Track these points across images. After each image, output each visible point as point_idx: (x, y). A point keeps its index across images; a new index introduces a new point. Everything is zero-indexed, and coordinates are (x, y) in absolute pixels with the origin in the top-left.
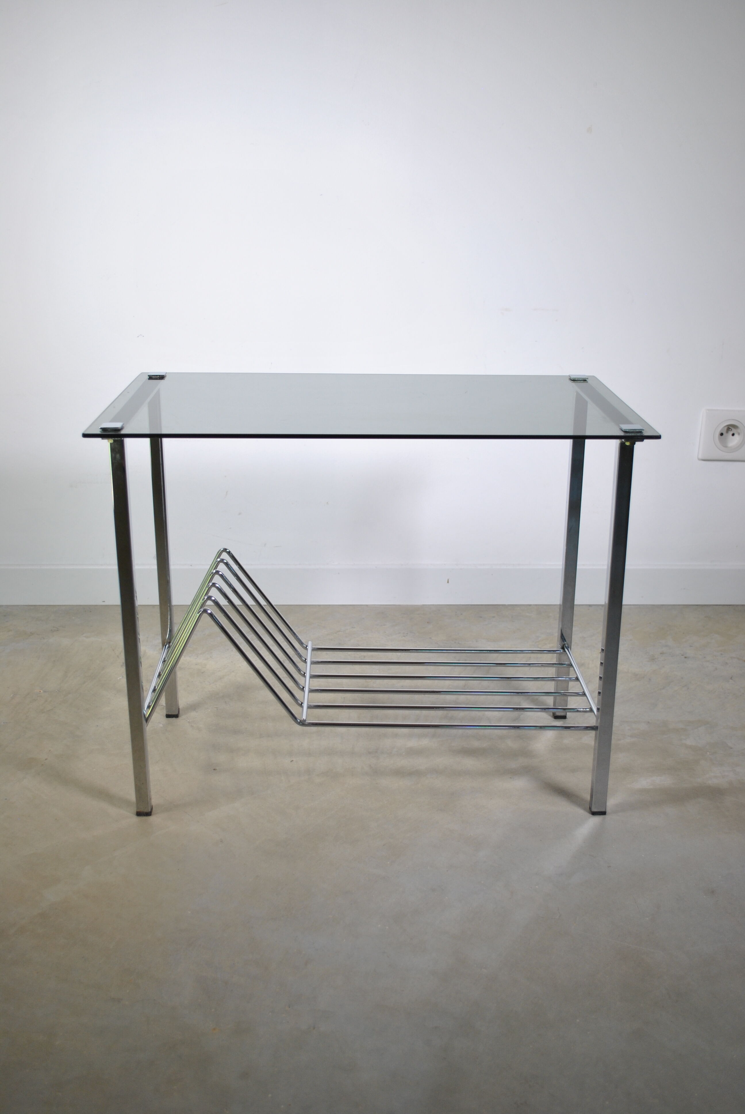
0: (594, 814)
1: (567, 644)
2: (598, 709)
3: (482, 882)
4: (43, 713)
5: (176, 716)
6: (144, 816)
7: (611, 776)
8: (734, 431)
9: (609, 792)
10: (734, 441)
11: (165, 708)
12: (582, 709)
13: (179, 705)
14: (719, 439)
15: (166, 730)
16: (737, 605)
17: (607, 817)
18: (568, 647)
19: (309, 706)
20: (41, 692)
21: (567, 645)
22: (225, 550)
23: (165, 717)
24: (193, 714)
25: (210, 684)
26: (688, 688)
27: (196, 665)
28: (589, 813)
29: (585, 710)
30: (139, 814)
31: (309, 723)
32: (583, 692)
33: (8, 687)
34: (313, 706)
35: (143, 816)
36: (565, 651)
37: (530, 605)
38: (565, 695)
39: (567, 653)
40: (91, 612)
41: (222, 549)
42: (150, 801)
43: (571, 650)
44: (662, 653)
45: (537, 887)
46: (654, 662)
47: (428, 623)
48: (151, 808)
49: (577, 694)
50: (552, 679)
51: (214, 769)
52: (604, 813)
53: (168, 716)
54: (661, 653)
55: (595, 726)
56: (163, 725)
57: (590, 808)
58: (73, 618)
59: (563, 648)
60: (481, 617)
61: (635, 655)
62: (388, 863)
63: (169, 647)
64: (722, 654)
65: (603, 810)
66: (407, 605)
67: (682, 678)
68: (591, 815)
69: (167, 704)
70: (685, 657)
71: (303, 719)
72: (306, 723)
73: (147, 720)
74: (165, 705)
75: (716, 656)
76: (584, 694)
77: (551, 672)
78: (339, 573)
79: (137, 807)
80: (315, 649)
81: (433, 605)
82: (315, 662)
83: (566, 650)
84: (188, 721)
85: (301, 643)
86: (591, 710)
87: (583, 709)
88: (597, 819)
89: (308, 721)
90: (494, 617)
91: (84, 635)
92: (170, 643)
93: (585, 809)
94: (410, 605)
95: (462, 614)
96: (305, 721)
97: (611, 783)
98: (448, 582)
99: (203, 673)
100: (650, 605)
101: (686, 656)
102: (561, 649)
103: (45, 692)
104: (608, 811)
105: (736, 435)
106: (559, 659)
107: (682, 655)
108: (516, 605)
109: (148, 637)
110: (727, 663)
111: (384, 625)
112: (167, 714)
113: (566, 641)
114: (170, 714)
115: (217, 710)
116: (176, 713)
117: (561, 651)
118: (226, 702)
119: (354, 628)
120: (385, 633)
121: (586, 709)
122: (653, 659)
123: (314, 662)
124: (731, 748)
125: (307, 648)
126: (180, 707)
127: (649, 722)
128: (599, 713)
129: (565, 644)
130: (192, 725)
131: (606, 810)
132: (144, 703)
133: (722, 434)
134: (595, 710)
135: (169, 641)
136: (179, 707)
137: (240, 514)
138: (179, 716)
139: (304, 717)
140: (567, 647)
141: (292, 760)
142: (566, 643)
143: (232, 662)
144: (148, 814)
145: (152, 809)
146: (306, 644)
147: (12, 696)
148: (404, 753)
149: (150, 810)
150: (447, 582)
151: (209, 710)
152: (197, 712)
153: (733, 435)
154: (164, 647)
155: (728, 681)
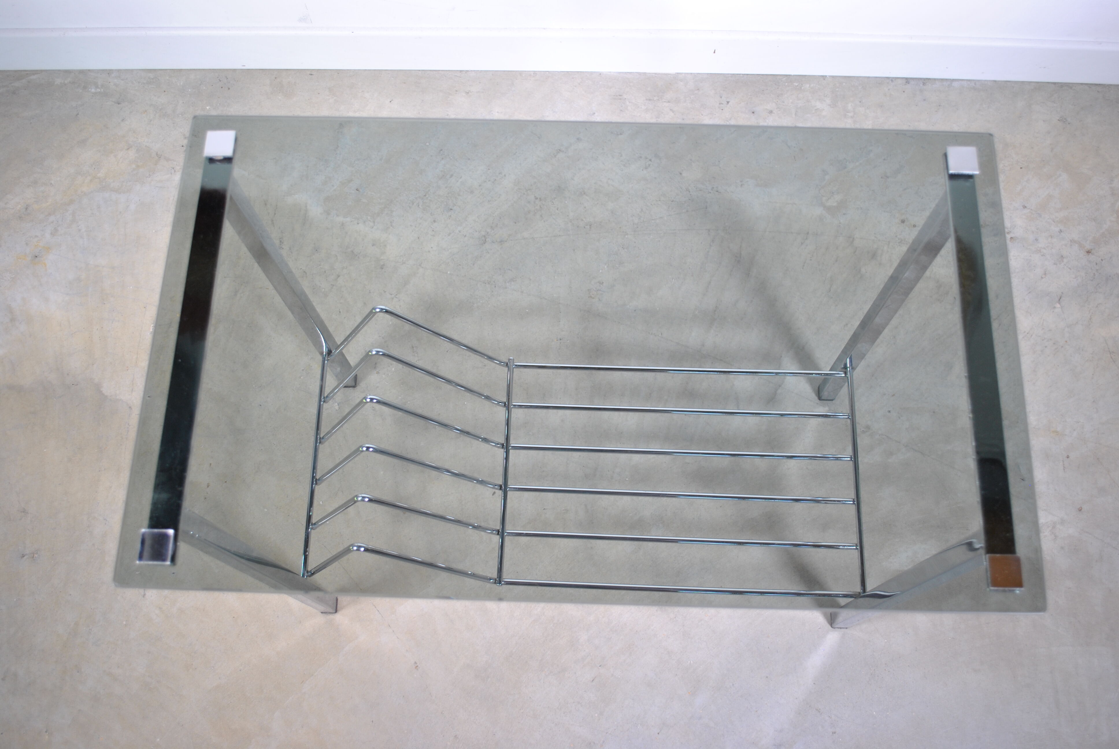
17: (848, 632)
31: (507, 582)
68: (830, 627)
90: (771, 112)
150: (713, 52)
155: (1055, 308)
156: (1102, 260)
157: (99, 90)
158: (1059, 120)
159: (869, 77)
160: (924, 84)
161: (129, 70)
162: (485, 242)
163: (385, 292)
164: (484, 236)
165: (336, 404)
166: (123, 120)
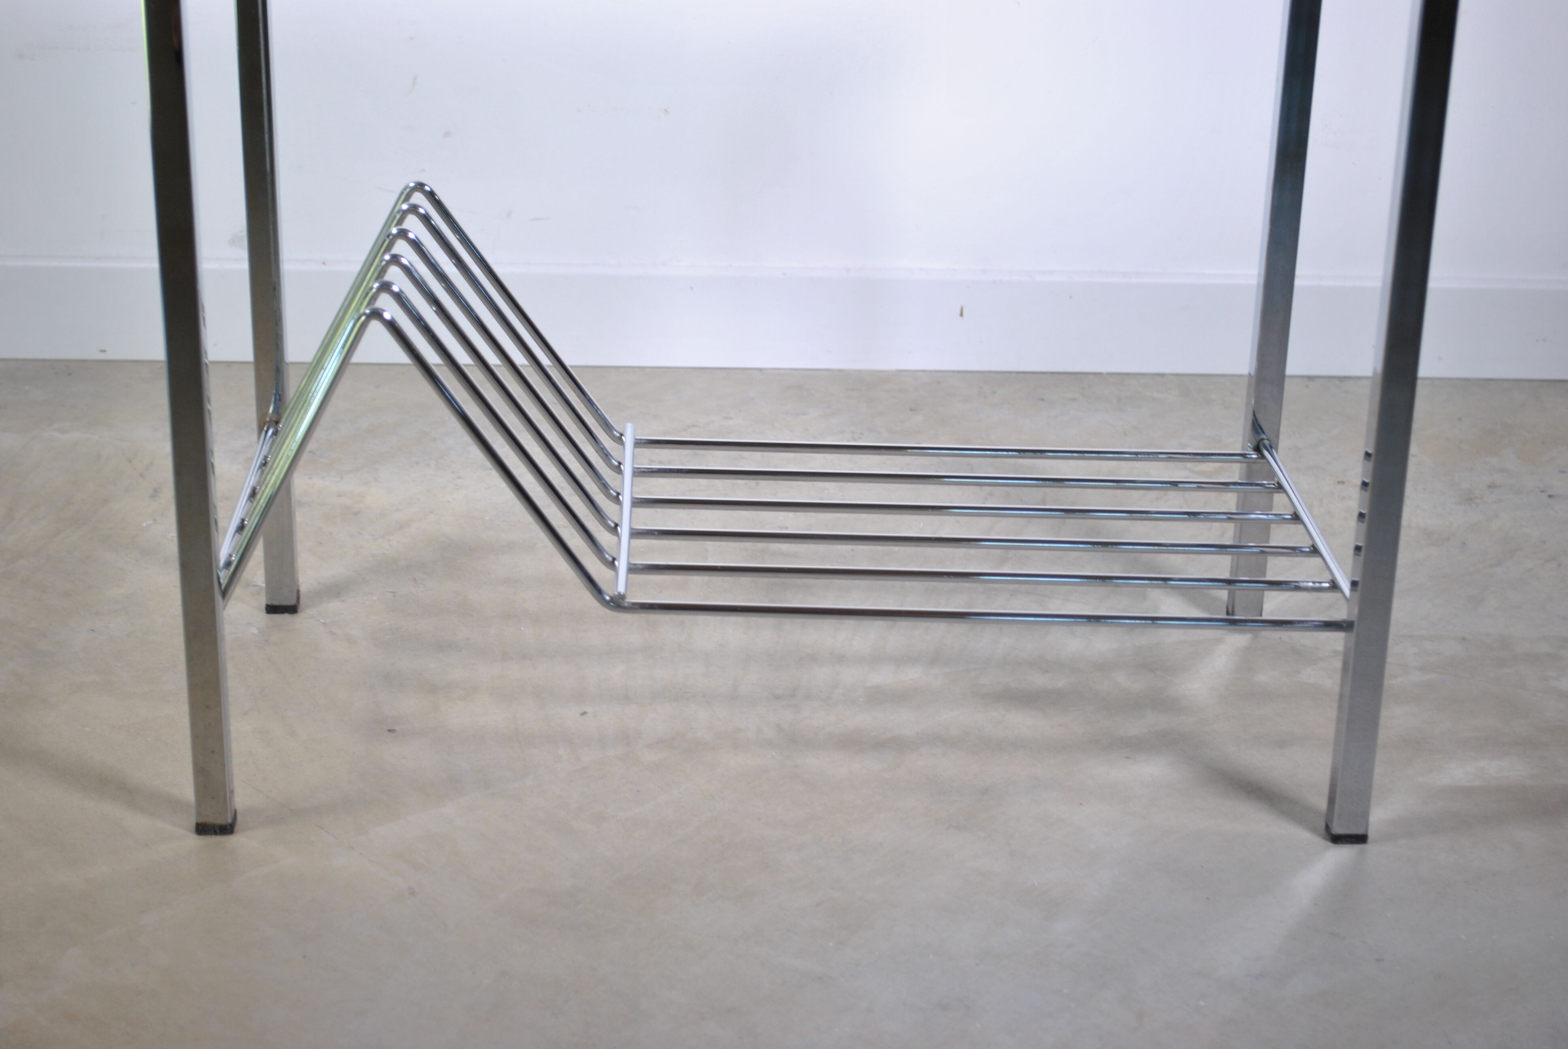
0: (1337, 839)
1: (1268, 440)
2: (1354, 584)
3: (1065, 991)
5: (292, 609)
6: (216, 833)
7: (1380, 756)
9: (1374, 793)
11: (264, 592)
12: (1311, 584)
13: (300, 583)
15: (267, 641)
17: (1369, 848)
18: (1271, 447)
19: (632, 566)
21: (1266, 442)
22: (420, 187)
23: (265, 611)
24: (333, 606)
25: (376, 539)
26: (1560, 565)
27: (339, 496)
28: (1325, 839)
29: (1317, 585)
30: (202, 829)
31: (634, 604)
32: (1313, 546)
34: (641, 567)
35: (211, 834)
36: (1263, 457)
37: (1162, 375)
38: (1265, 552)
39: (1268, 461)
40: (70, 374)
41: (412, 185)
42: (230, 798)
43: (1277, 452)
44: (1492, 486)
45: (1202, 1003)
46: (1475, 505)
47: (911, 410)
48: (233, 815)
49: (1294, 551)
50: (1229, 517)
51: (389, 731)
52: (1360, 839)
53: (272, 609)
54: (1489, 487)
55: (1344, 621)
56: (258, 629)
57: (1327, 827)
58: (27, 388)
59: (1257, 449)
60: (1043, 400)
62: (831, 944)
63: (275, 433)
65: (1359, 831)
66: (860, 371)
67: (1544, 542)
68: (1330, 844)
69: (268, 581)
70: (1550, 496)
71: (619, 593)
72: (626, 604)
73: (224, 593)
74: (264, 585)
76: (1315, 551)
77: (1229, 502)
78: (692, 288)
79: (199, 814)
80: (641, 443)
81: (924, 371)
82: (644, 472)
83: (1266, 453)
84: (323, 621)
85: (607, 427)
86: (1334, 586)
87: (1314, 582)
88: (1345, 853)
89: (632, 599)
90: (1074, 400)
92: (277, 423)
93: (1313, 830)
94: (867, 371)
95: (994, 392)
96: (622, 597)
97: (1379, 770)
98: (961, 315)
99: (356, 514)
100: (1457, 379)
101: (1551, 493)
102: (1252, 453)
104: (1372, 834)
106: (1250, 473)
107: (1542, 492)
108: (1128, 374)
112: (269, 603)
113: (1263, 432)
114: (276, 603)
115: (394, 596)
116: (291, 602)
117: (1254, 456)
118: (415, 580)
119: (730, 418)
121: (1320, 583)
122: (1471, 499)
123: (642, 472)
125: (621, 440)
126: (301, 589)
127: (1464, 639)
128: (1357, 595)
129: (1263, 439)
130: (331, 631)
131: (1367, 831)
132: (219, 552)
134: (1346, 587)
135: (274, 419)
136: (298, 586)
137: (447, 134)
138: (299, 611)
139: (621, 589)
140: (1268, 447)
141: (583, 711)
142: (1264, 437)
143: (428, 491)
144: (227, 829)
145: (235, 818)
146: (621, 431)
148: (861, 699)
149: (230, 821)
150: (959, 312)
151: (375, 598)
152: (343, 601)
154: (263, 433)
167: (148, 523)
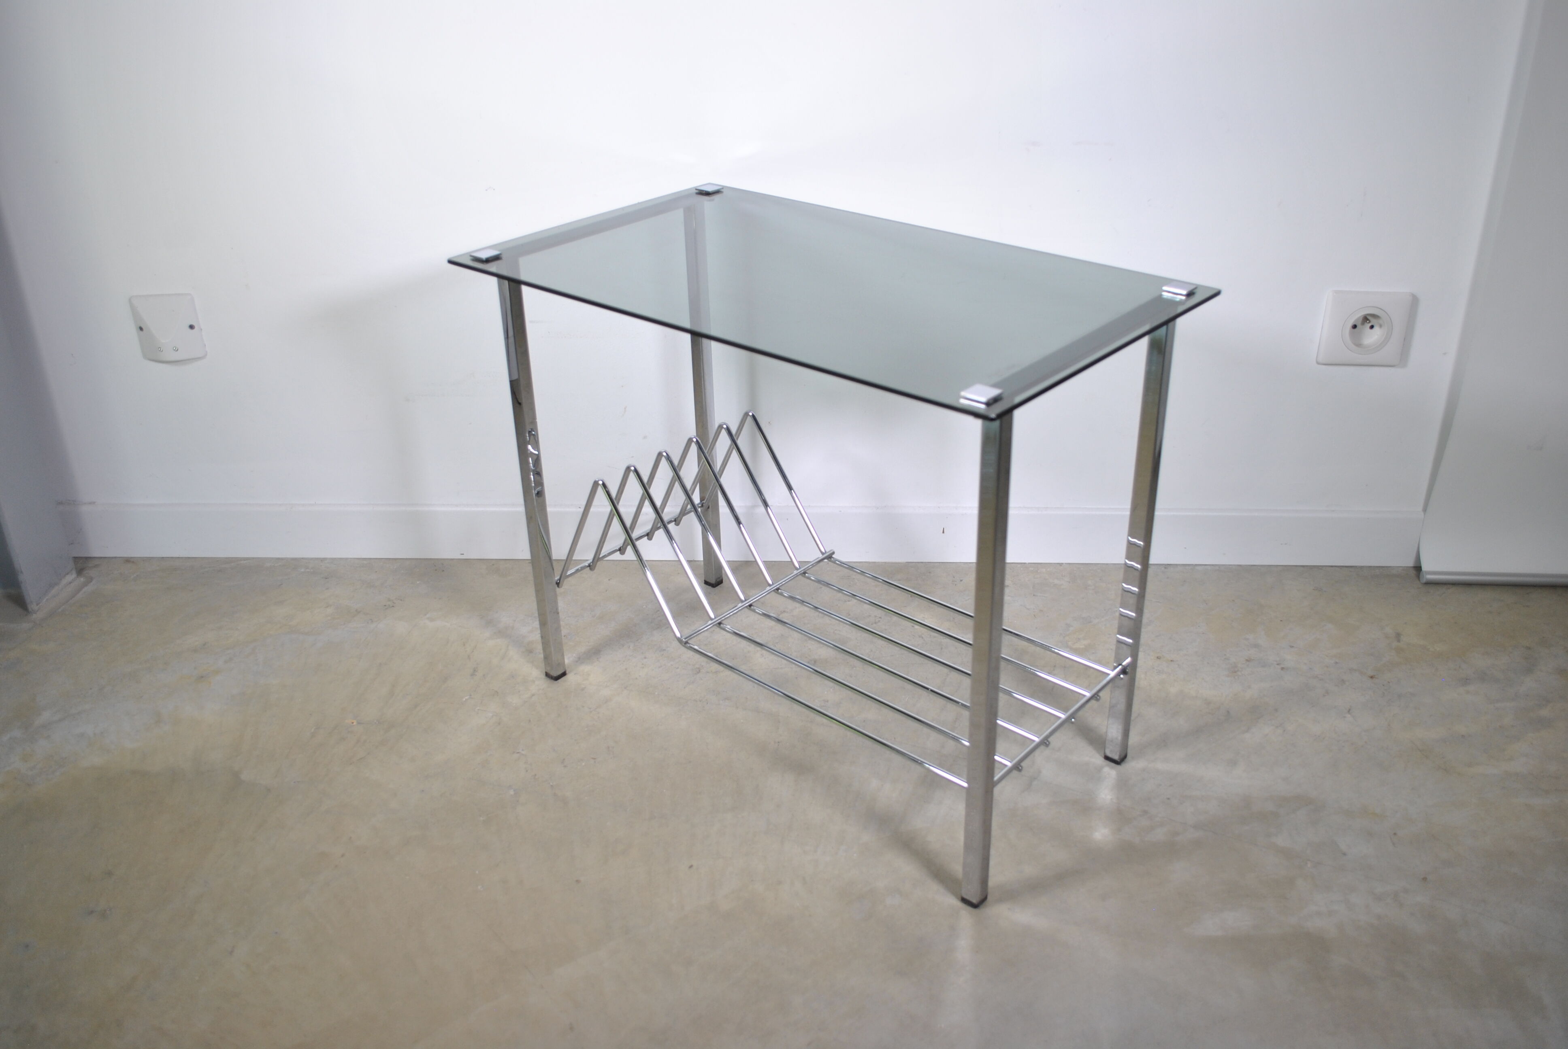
4: (351, 764)
8: (1373, 321)
10: (1372, 337)
14: (1351, 335)
16: (1362, 567)
20: (354, 724)
25: (591, 712)
26: (1284, 731)
33: (311, 714)
46: (1236, 677)
54: (1247, 660)
56: (514, 791)
61: (1208, 663)
64: (1336, 663)
70: (1282, 669)
75: (1327, 667)
84: (551, 784)
91: (428, 616)
95: (961, 580)
98: (943, 532)
100: (1234, 565)
101: (1284, 666)
103: (359, 723)
105: (1376, 328)
107: (1278, 664)
109: (515, 621)
110: (1343, 681)
111: (849, 601)
120: (849, 615)
122: (1236, 672)
124: (1345, 854)
133: (1355, 327)
147: (313, 730)
148: (855, 855)
153: (1372, 327)
155: (1345, 717)
156: (1389, 682)
157: (308, 570)
158: (1313, 589)
159: (1107, 564)
160: (1165, 568)
161: (344, 558)
162: (699, 672)
163: (583, 707)
164: (699, 668)
165: (512, 790)
166: (327, 589)
167: (467, 698)
